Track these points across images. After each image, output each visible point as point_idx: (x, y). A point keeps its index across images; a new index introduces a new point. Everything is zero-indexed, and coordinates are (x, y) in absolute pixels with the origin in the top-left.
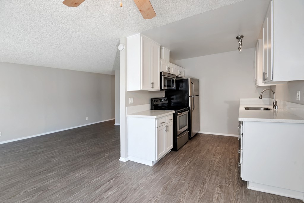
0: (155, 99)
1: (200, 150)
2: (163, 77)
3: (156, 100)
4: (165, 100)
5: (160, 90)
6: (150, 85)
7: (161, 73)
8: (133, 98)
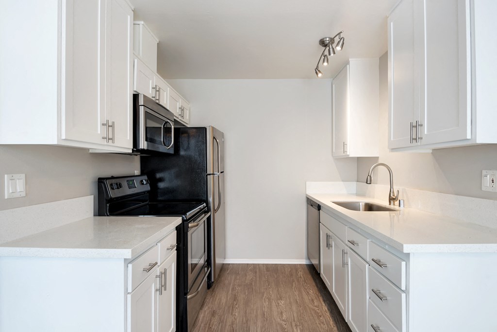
0: (114, 181)
1: (247, 321)
2: (142, 110)
3: (116, 181)
4: (143, 184)
5: (131, 151)
6: (99, 130)
7: (136, 97)
8: (23, 176)
